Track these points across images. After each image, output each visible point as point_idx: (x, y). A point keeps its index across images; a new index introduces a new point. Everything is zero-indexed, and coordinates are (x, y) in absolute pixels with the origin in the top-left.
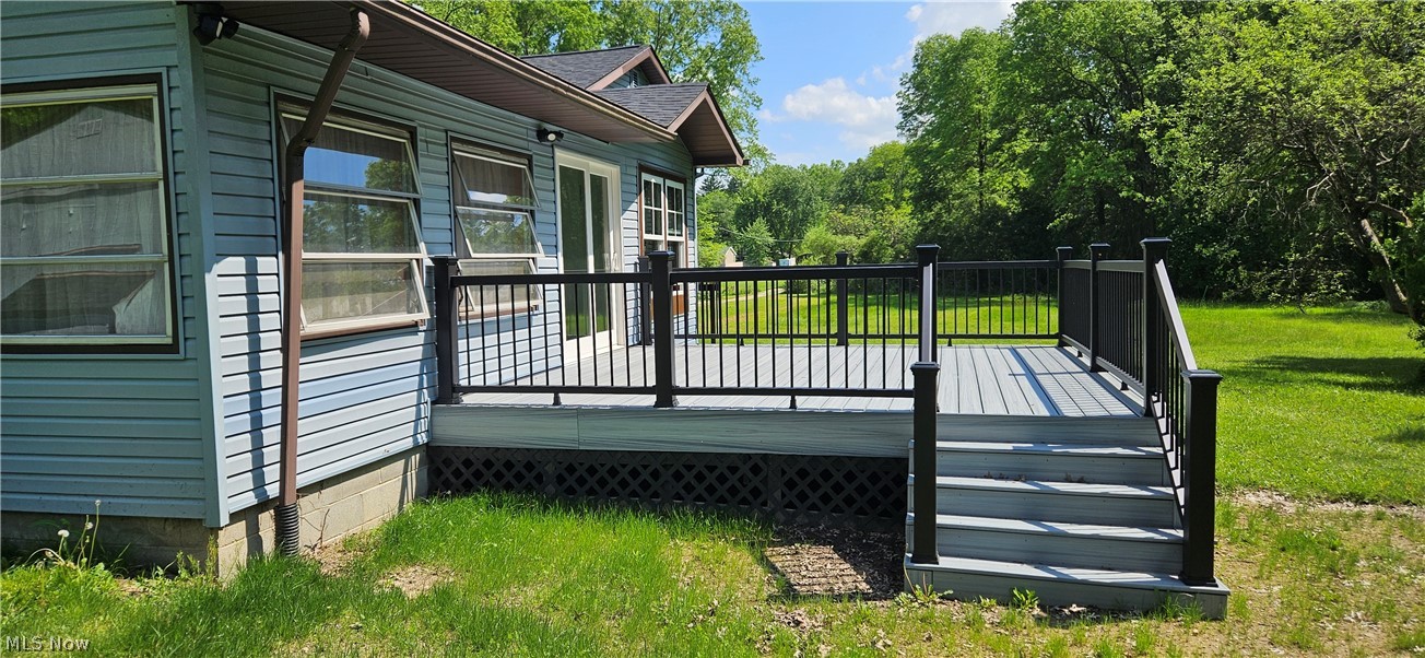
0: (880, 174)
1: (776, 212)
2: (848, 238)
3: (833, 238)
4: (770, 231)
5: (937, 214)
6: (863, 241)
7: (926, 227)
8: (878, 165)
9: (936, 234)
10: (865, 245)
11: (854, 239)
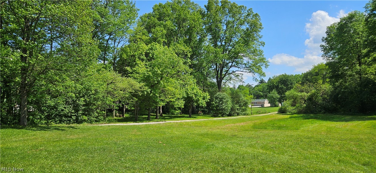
0: (317, 74)
1: (280, 88)
2: (302, 93)
3: (297, 93)
4: (278, 93)
5: (340, 83)
6: (309, 94)
7: (336, 88)
8: (316, 71)
9: (341, 90)
10: (310, 95)
11: (306, 94)
